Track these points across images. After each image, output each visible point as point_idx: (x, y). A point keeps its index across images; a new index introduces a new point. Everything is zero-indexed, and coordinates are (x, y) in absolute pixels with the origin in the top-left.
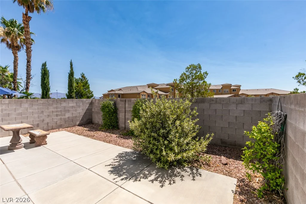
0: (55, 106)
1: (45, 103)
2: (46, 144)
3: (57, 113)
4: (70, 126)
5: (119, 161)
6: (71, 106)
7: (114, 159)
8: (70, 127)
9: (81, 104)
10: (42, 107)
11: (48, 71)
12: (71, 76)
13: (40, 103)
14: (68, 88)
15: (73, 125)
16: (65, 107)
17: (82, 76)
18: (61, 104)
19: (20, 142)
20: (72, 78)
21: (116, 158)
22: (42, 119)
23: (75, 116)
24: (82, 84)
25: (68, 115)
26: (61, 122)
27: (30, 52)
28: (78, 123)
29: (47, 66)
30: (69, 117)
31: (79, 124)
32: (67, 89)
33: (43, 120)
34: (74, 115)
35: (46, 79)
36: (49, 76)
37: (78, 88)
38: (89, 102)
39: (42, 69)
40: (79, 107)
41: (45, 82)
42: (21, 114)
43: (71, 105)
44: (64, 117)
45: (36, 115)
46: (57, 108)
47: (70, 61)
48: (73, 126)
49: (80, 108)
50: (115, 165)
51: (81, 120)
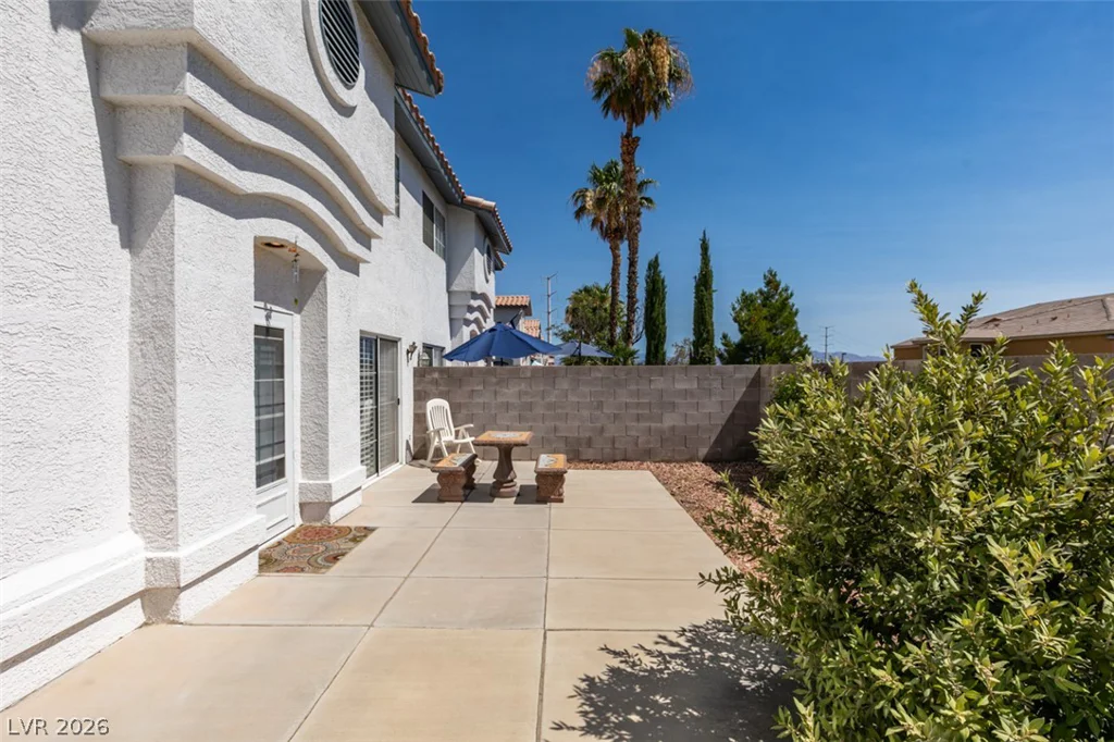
0: (633, 387)
1: (608, 378)
2: (561, 501)
3: (640, 412)
4: (677, 457)
5: (673, 656)
6: (680, 391)
7: (664, 638)
8: (677, 462)
9: (716, 384)
10: (599, 389)
11: (663, 281)
12: (703, 288)
13: (596, 379)
14: (694, 330)
15: (687, 457)
16: (661, 393)
17: (768, 283)
18: (650, 381)
19: (512, 481)
20: (705, 293)
21: (673, 637)
22: (599, 425)
23: (695, 424)
24: (765, 312)
25: (670, 420)
26: (648, 442)
27: (636, 235)
28: (703, 451)
29: (660, 268)
30: (673, 428)
31: (706, 456)
32: (692, 332)
33: (602, 430)
34: (690, 423)
35: (656, 305)
36: (664, 298)
37: (749, 329)
38: (747, 379)
39: (649, 277)
40: (710, 393)
41: (654, 315)
42: (551, 406)
43: (680, 386)
44: (659, 425)
45: (585, 413)
46: (638, 394)
47: (701, 236)
48: (687, 461)
49: (713, 399)
50: (634, 665)
51: (716, 442)
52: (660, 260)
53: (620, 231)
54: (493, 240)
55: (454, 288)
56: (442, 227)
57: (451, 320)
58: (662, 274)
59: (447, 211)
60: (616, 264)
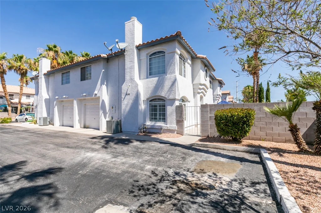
47: (267, 81)
52: (262, 84)
53: (254, 72)
54: (221, 83)
55: (214, 94)
56: (212, 84)
57: (214, 100)
58: (263, 87)
59: (213, 81)
60: (254, 81)
